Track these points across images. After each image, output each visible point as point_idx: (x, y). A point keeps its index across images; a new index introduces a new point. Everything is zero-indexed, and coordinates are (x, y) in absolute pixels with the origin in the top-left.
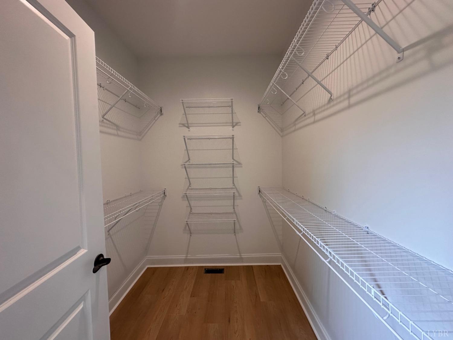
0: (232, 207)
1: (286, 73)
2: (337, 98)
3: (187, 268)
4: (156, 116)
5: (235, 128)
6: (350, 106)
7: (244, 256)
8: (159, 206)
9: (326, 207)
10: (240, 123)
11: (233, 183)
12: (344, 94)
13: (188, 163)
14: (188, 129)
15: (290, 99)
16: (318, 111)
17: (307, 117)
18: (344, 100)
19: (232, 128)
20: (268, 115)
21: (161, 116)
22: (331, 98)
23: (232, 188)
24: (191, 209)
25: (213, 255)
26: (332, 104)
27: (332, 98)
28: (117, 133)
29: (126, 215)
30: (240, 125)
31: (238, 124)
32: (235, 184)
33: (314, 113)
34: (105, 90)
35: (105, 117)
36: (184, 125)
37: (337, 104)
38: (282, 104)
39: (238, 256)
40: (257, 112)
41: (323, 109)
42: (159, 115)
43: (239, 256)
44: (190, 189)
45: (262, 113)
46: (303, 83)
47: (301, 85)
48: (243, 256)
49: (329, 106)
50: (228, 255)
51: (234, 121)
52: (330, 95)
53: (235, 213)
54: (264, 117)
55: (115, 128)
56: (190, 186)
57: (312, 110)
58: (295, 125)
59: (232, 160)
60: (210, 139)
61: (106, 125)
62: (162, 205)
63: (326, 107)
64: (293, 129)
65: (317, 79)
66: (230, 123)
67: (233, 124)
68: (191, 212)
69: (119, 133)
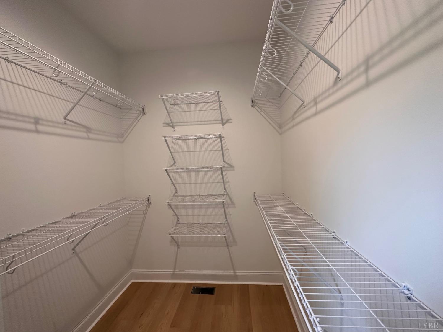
0: (224, 216)
1: (275, 49)
2: (347, 76)
3: (175, 285)
4: (139, 116)
5: (225, 125)
6: (368, 84)
7: (239, 272)
8: (143, 215)
9: (335, 231)
10: (231, 119)
11: (225, 189)
12: (358, 67)
13: (173, 167)
14: (172, 129)
15: (287, 89)
16: (320, 98)
17: (307, 108)
18: (358, 76)
19: (222, 126)
20: (263, 110)
21: (144, 115)
22: (338, 77)
23: (223, 195)
24: (178, 218)
25: (204, 271)
26: (339, 85)
27: (340, 76)
28: (88, 136)
29: (93, 229)
30: (231, 123)
31: (229, 121)
32: (227, 190)
33: (315, 102)
34: (69, 88)
35: (68, 117)
36: (168, 125)
37: (347, 84)
38: (280, 95)
39: (231, 273)
40: (251, 106)
41: (327, 94)
42: (142, 115)
43: (233, 273)
44: (176, 196)
45: (256, 107)
46: (301, 65)
47: (299, 68)
48: (237, 273)
49: (335, 88)
50: (220, 271)
51: (224, 118)
52: (336, 73)
53: (228, 223)
54: (260, 112)
55: (85, 130)
56: (176, 192)
57: (312, 99)
58: (294, 119)
59: (223, 163)
60: (197, 139)
61: (70, 127)
62: (146, 214)
63: (331, 91)
64: (291, 124)
65: (320, 54)
66: (219, 120)
67: (222, 122)
68: (178, 222)
69: (91, 135)
